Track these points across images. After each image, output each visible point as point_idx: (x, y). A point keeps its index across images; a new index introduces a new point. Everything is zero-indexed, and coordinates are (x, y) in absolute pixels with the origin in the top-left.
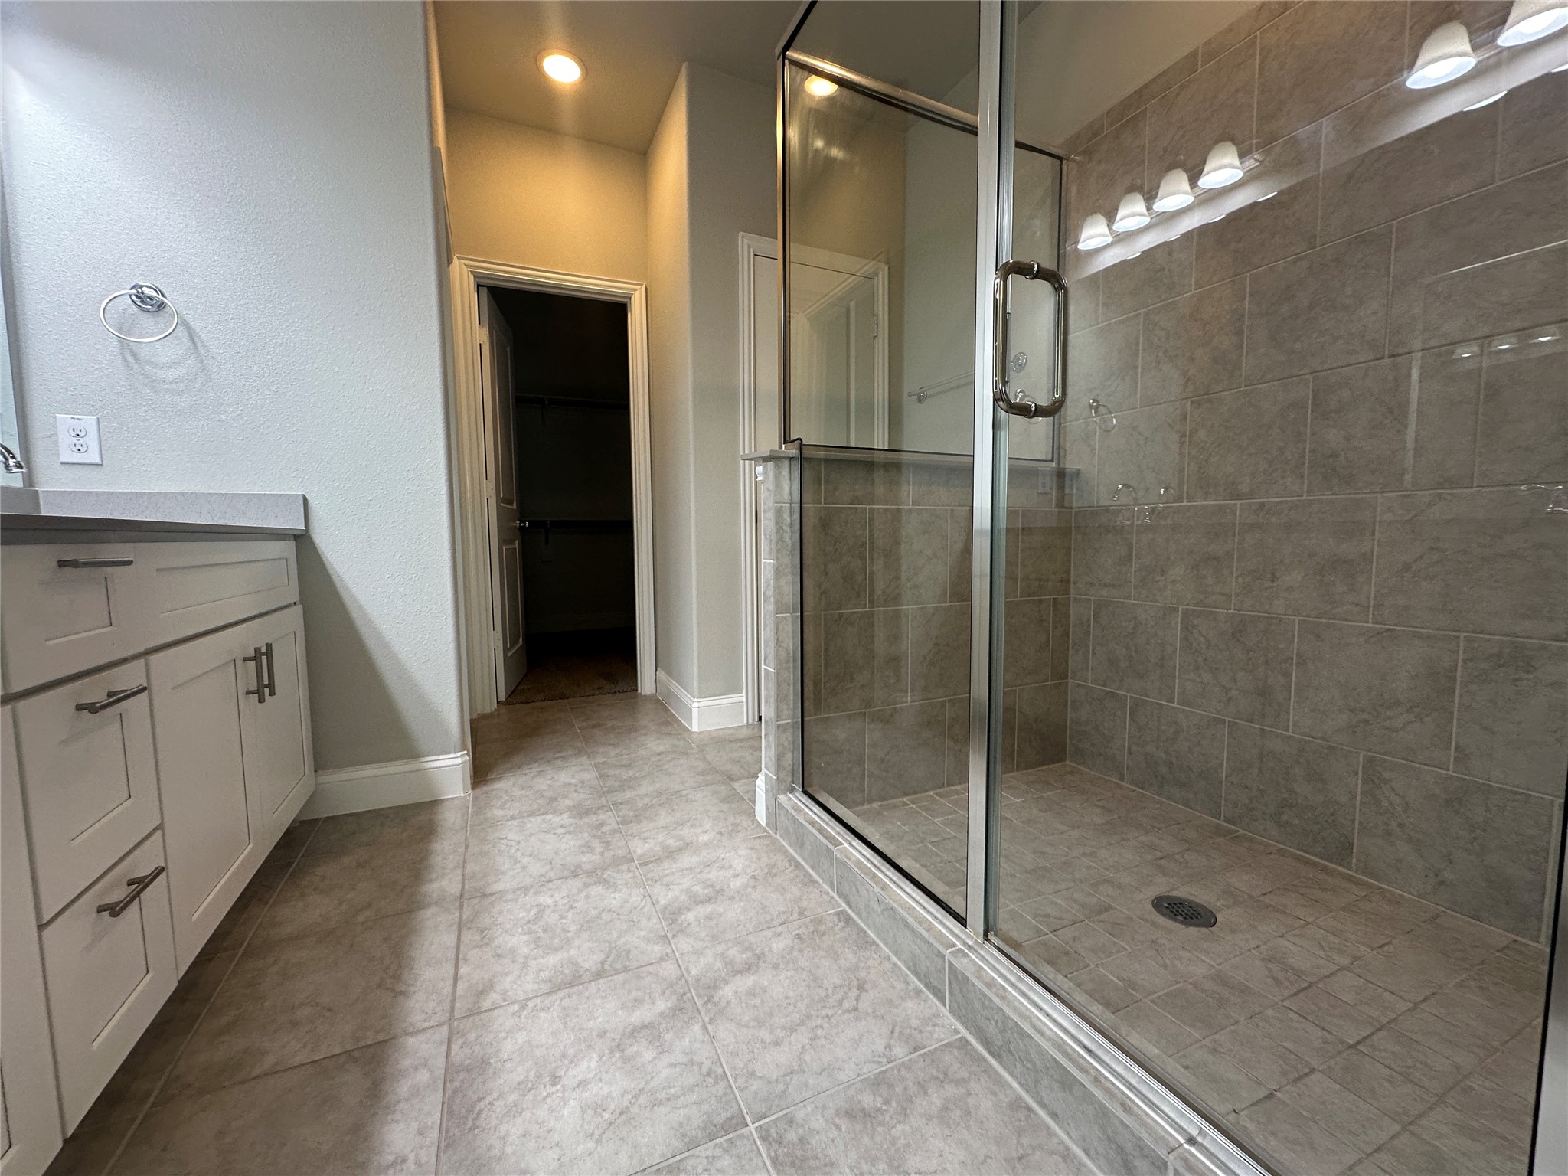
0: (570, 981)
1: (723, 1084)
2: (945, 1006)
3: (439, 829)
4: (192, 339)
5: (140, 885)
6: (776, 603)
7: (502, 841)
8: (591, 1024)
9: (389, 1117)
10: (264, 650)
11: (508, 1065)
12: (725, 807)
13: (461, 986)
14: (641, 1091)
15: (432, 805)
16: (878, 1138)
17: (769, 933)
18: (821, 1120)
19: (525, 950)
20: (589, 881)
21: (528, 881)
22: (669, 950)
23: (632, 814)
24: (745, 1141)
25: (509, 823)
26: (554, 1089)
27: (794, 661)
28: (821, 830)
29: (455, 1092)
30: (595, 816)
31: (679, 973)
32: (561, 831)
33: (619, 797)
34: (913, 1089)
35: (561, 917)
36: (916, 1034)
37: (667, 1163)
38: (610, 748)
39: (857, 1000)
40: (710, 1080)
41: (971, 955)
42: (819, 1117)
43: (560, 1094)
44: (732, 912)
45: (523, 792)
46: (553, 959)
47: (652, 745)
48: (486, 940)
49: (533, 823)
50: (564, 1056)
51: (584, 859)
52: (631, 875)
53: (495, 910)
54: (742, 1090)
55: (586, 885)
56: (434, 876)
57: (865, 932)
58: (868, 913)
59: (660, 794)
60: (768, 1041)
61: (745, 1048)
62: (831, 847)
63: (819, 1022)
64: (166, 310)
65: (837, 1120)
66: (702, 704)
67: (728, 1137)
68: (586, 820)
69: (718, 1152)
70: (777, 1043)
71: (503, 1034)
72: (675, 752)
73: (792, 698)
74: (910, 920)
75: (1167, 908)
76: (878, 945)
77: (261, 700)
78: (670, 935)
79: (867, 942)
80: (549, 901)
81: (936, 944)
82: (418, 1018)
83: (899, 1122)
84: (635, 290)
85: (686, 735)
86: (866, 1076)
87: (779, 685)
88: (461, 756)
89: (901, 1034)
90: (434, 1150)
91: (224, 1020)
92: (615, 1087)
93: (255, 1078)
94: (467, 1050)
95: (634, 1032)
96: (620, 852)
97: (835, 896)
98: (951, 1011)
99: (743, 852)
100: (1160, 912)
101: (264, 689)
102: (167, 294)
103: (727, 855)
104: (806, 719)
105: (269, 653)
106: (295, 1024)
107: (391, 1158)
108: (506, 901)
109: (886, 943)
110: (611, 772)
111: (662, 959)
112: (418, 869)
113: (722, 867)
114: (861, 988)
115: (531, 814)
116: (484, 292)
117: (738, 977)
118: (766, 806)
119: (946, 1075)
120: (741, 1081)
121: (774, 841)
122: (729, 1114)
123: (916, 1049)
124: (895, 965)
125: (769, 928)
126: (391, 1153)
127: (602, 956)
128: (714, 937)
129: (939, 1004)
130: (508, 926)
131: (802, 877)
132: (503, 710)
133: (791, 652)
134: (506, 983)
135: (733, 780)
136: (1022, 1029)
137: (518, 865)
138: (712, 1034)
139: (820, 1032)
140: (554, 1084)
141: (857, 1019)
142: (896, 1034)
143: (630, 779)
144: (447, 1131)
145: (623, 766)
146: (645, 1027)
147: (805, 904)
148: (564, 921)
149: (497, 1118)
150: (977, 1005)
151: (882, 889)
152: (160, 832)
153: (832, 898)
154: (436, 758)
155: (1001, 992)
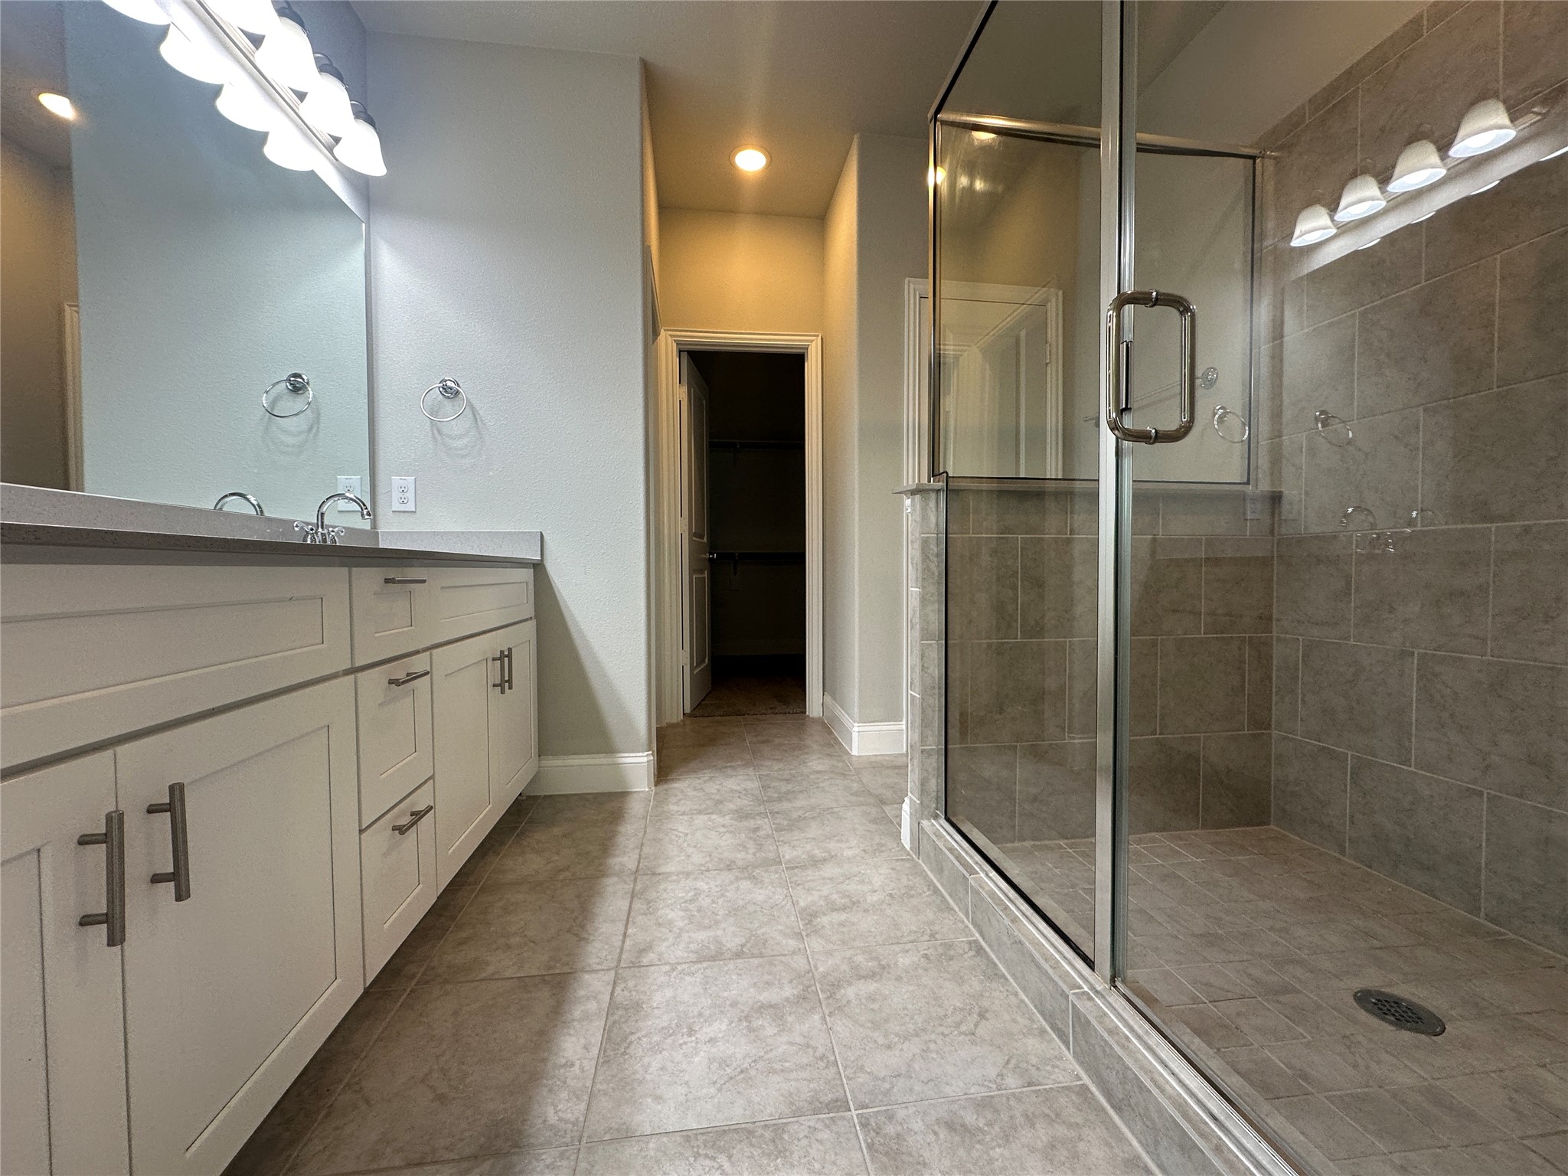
0: (712, 956)
1: (833, 1070)
2: (1069, 1050)
3: (626, 815)
4: (475, 416)
5: (418, 816)
6: (922, 629)
7: (673, 832)
8: (726, 994)
9: (565, 1030)
10: (506, 653)
11: (656, 1011)
12: (873, 827)
13: (628, 942)
14: (761, 1057)
15: (623, 795)
16: (975, 1154)
17: (897, 948)
18: (921, 1123)
19: (681, 924)
20: (739, 875)
21: (690, 868)
22: (801, 946)
23: (785, 823)
24: (846, 1123)
25: (681, 817)
26: (690, 1039)
27: (939, 688)
28: (958, 858)
29: (614, 1022)
30: (753, 821)
31: (807, 967)
32: (722, 830)
33: (777, 807)
34: (1020, 1120)
35: (713, 902)
36: (1033, 1071)
37: (774, 1122)
38: (774, 762)
39: (976, 1026)
40: (822, 1064)
41: (1097, 999)
42: (919, 1121)
43: (693, 1044)
44: (866, 923)
45: (695, 793)
46: (702, 936)
47: (816, 763)
48: (651, 910)
49: (700, 820)
50: (700, 1015)
51: (739, 856)
52: (777, 876)
53: (662, 887)
54: (848, 1078)
55: (737, 879)
56: (617, 852)
57: (995, 965)
58: (999, 945)
59: (813, 808)
60: (881, 1043)
61: (858, 1044)
62: (967, 875)
63: (933, 1037)
64: (460, 396)
65: (936, 1128)
66: (861, 729)
67: (831, 1115)
68: (745, 823)
69: (819, 1126)
70: (889, 1047)
71: (656, 987)
72: (832, 772)
73: (936, 725)
74: (1037, 955)
75: (1375, 1004)
76: (1007, 979)
77: (503, 692)
78: (804, 933)
79: (996, 974)
80: (706, 887)
81: (1061, 983)
82: (594, 961)
83: (999, 1146)
84: (812, 341)
85: (845, 757)
86: (972, 1096)
87: (923, 711)
88: (647, 755)
89: (1017, 1066)
90: (594, 1063)
91: (463, 935)
92: (740, 1049)
93: (480, 980)
94: (626, 993)
95: (761, 1008)
96: (771, 855)
97: (971, 926)
98: (1075, 1055)
99: (885, 870)
100: (1363, 1007)
101: (504, 683)
102: (461, 385)
103: (869, 871)
104: (950, 746)
105: (509, 656)
106: (509, 947)
107: (563, 1061)
108: (670, 881)
109: (1015, 979)
110: (773, 784)
111: (794, 953)
112: (606, 846)
113: (862, 882)
114: (982, 1015)
115: (700, 812)
116: (685, 355)
117: (862, 981)
118: (911, 829)
119: (1057, 1115)
120: (849, 1071)
121: (916, 865)
122: (834, 1097)
123: (1030, 1084)
124: (1022, 1001)
125: (898, 943)
126: (564, 1057)
127: (743, 941)
128: (844, 943)
129: (1063, 1047)
130: (670, 902)
131: (938, 902)
132: (688, 722)
133: (937, 680)
134: (663, 947)
135: (885, 803)
136: (1142, 1082)
137: (684, 854)
138: (829, 1025)
139: (932, 1046)
140: (690, 1035)
141: (973, 1043)
142: (1011, 1066)
143: (788, 792)
144: (605, 1051)
145: (784, 780)
146: (771, 1006)
147: (937, 928)
148: (714, 905)
149: (643, 1051)
150: (1099, 1053)
151: (1012, 921)
152: (432, 781)
153: (967, 927)
154: (626, 755)
155: (1123, 1041)
